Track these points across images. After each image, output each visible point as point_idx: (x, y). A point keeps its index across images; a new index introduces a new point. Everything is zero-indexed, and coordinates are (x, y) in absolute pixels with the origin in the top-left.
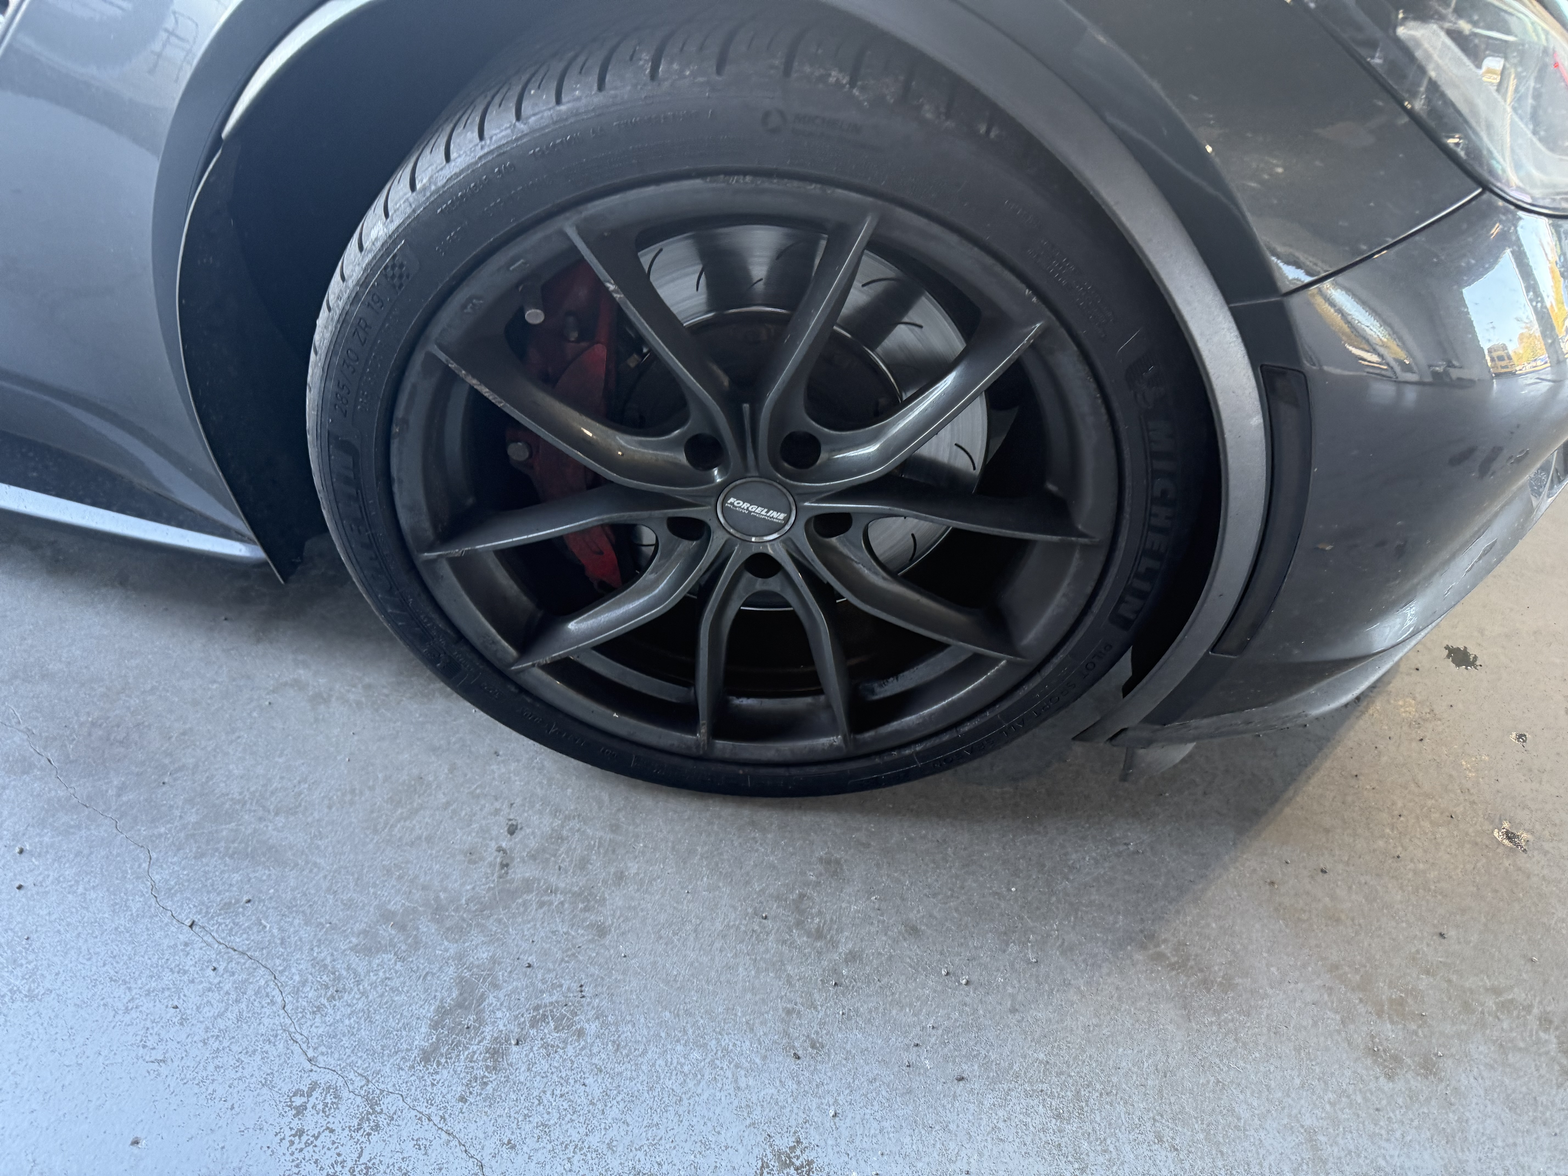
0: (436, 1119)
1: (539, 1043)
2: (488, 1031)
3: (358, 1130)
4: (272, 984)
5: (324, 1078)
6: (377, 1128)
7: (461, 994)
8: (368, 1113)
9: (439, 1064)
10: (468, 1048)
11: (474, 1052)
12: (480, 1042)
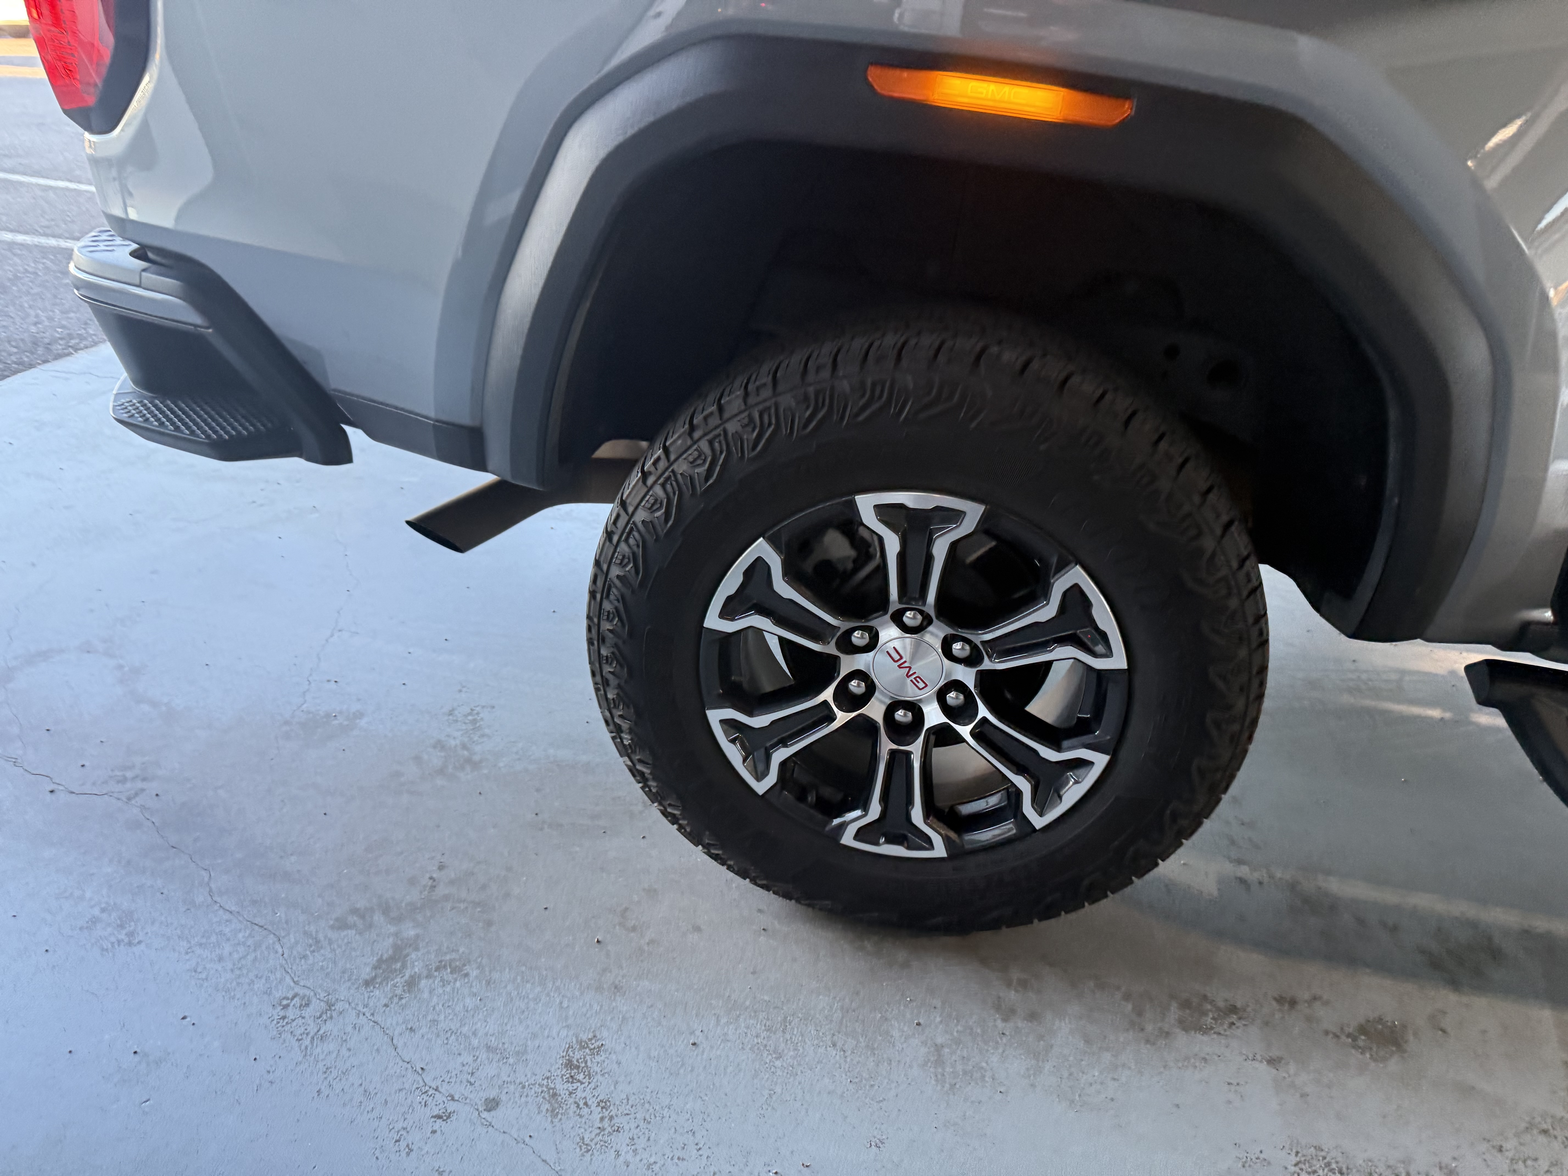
1: (438, 979)
4: (277, 943)
6: (331, 1017)
7: (394, 953)
8: (327, 1010)
9: (374, 987)
10: (393, 980)
11: (397, 983)
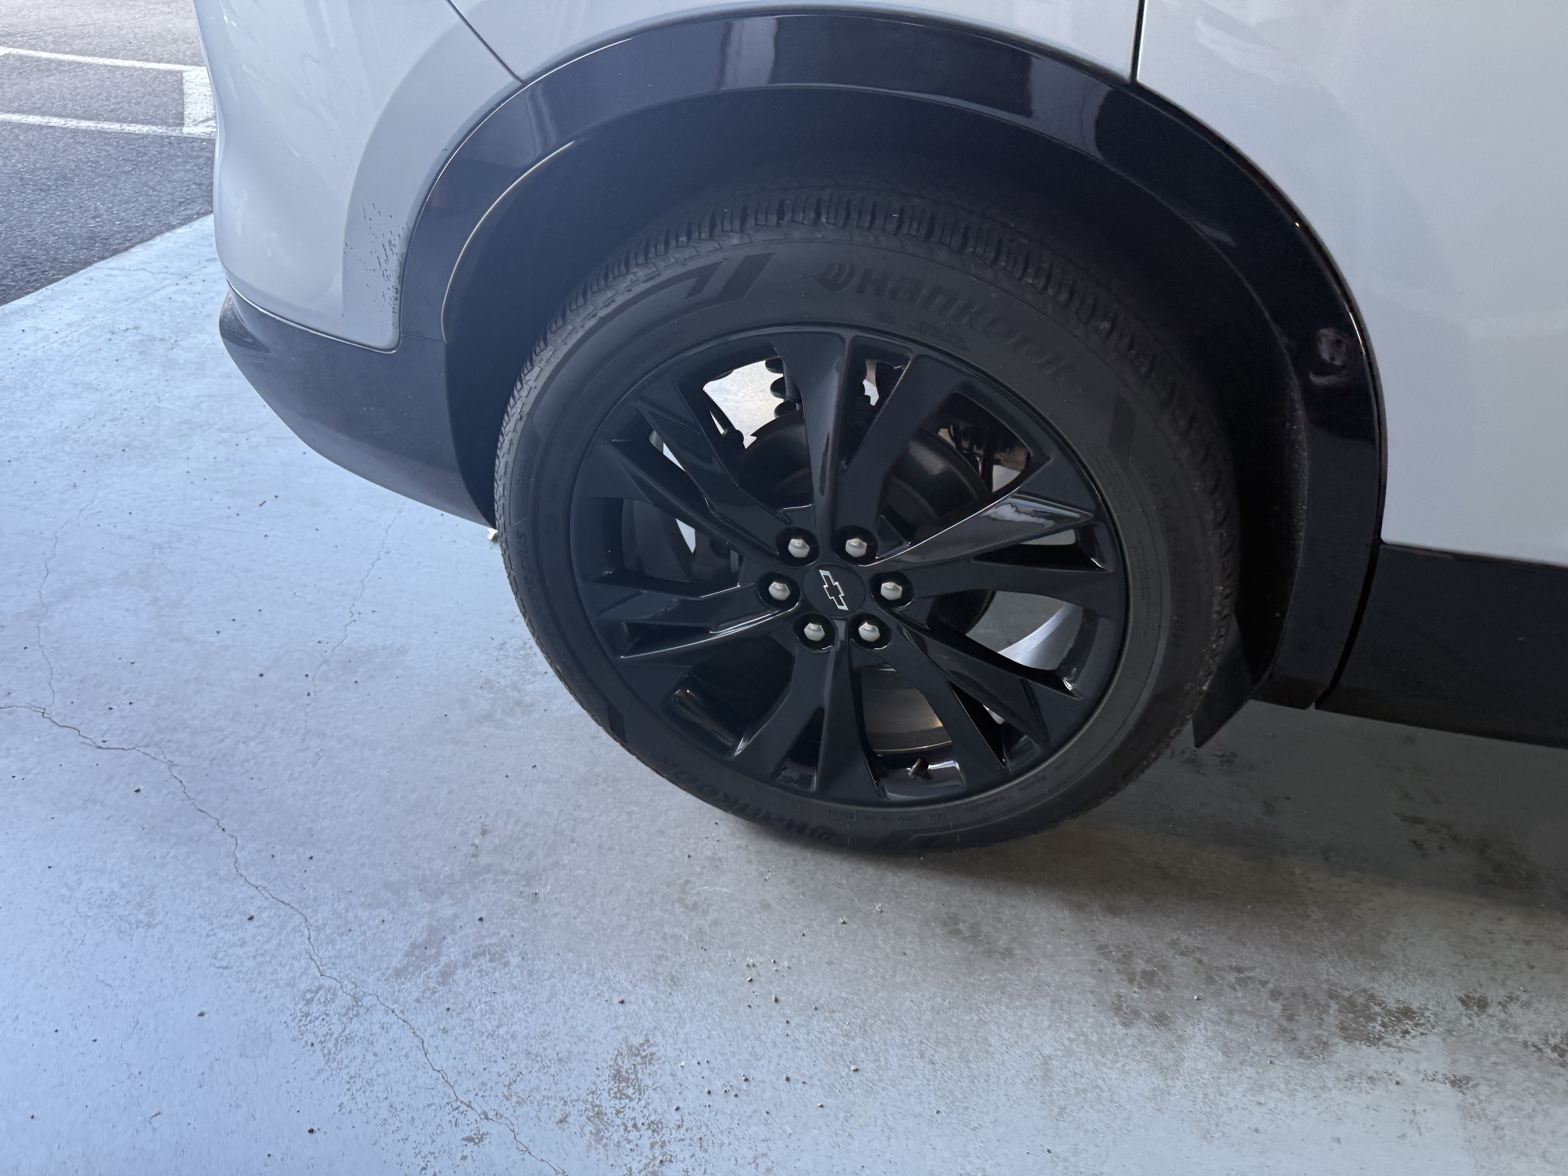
0: (397, 1012)
1: (476, 969)
2: (443, 960)
3: (346, 1014)
4: (304, 925)
5: (327, 982)
6: (357, 1015)
7: (429, 936)
8: (353, 1005)
10: (426, 970)
12: (436, 966)
